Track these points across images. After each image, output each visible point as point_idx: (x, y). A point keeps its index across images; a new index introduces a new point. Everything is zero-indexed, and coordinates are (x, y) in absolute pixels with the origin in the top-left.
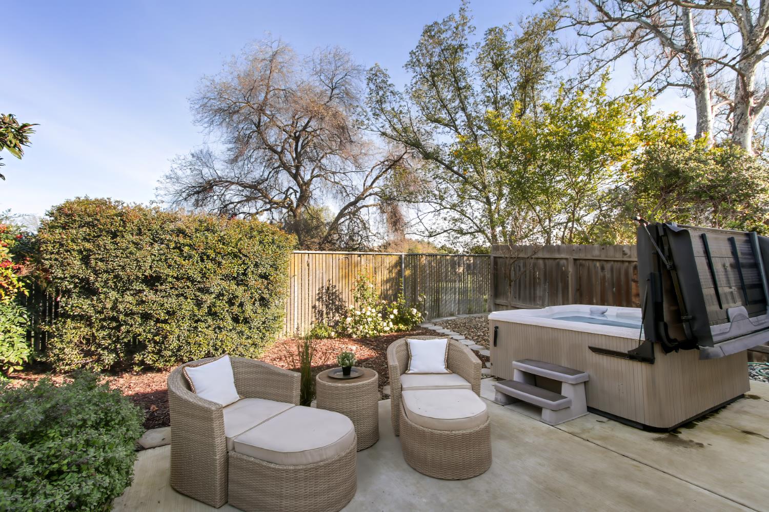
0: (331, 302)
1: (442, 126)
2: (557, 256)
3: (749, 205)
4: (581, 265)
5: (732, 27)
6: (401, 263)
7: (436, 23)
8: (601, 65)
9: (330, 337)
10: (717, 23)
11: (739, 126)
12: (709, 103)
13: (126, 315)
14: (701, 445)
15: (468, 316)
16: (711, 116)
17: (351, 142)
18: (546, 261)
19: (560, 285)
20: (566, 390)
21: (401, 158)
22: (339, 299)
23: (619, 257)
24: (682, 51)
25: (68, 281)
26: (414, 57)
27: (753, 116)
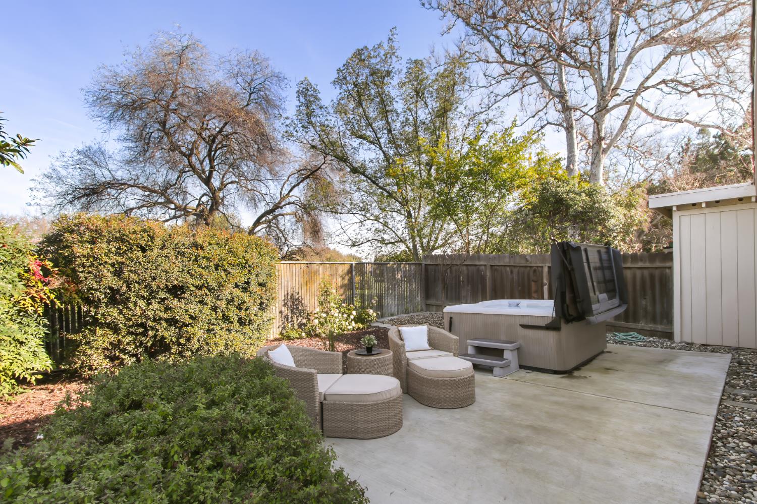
0: (295, 307)
1: (368, 144)
2: (477, 263)
3: (605, 227)
4: (496, 270)
5: (589, 81)
6: (352, 271)
7: (366, 48)
8: (498, 99)
9: (301, 338)
10: (580, 76)
11: (595, 162)
12: (576, 141)
13: (155, 320)
14: (585, 377)
15: (407, 315)
16: (577, 151)
17: (271, 149)
18: (469, 267)
19: (480, 286)
20: (507, 355)
21: (320, 168)
22: (302, 304)
23: (523, 263)
24: (557, 96)
25: (100, 292)
26: (341, 74)
27: (603, 155)
